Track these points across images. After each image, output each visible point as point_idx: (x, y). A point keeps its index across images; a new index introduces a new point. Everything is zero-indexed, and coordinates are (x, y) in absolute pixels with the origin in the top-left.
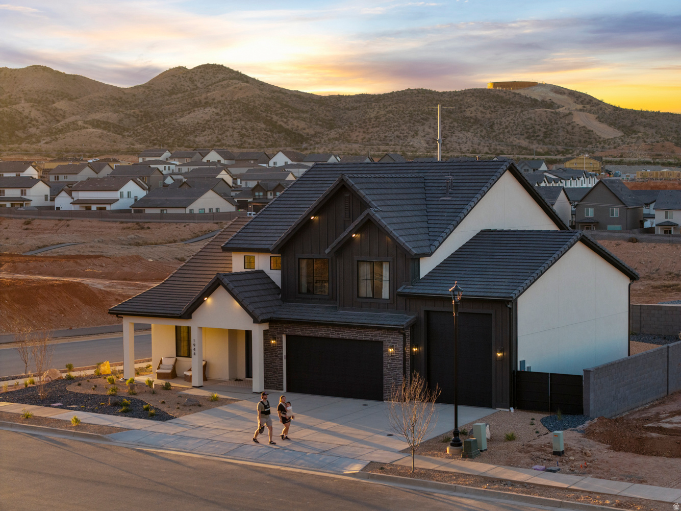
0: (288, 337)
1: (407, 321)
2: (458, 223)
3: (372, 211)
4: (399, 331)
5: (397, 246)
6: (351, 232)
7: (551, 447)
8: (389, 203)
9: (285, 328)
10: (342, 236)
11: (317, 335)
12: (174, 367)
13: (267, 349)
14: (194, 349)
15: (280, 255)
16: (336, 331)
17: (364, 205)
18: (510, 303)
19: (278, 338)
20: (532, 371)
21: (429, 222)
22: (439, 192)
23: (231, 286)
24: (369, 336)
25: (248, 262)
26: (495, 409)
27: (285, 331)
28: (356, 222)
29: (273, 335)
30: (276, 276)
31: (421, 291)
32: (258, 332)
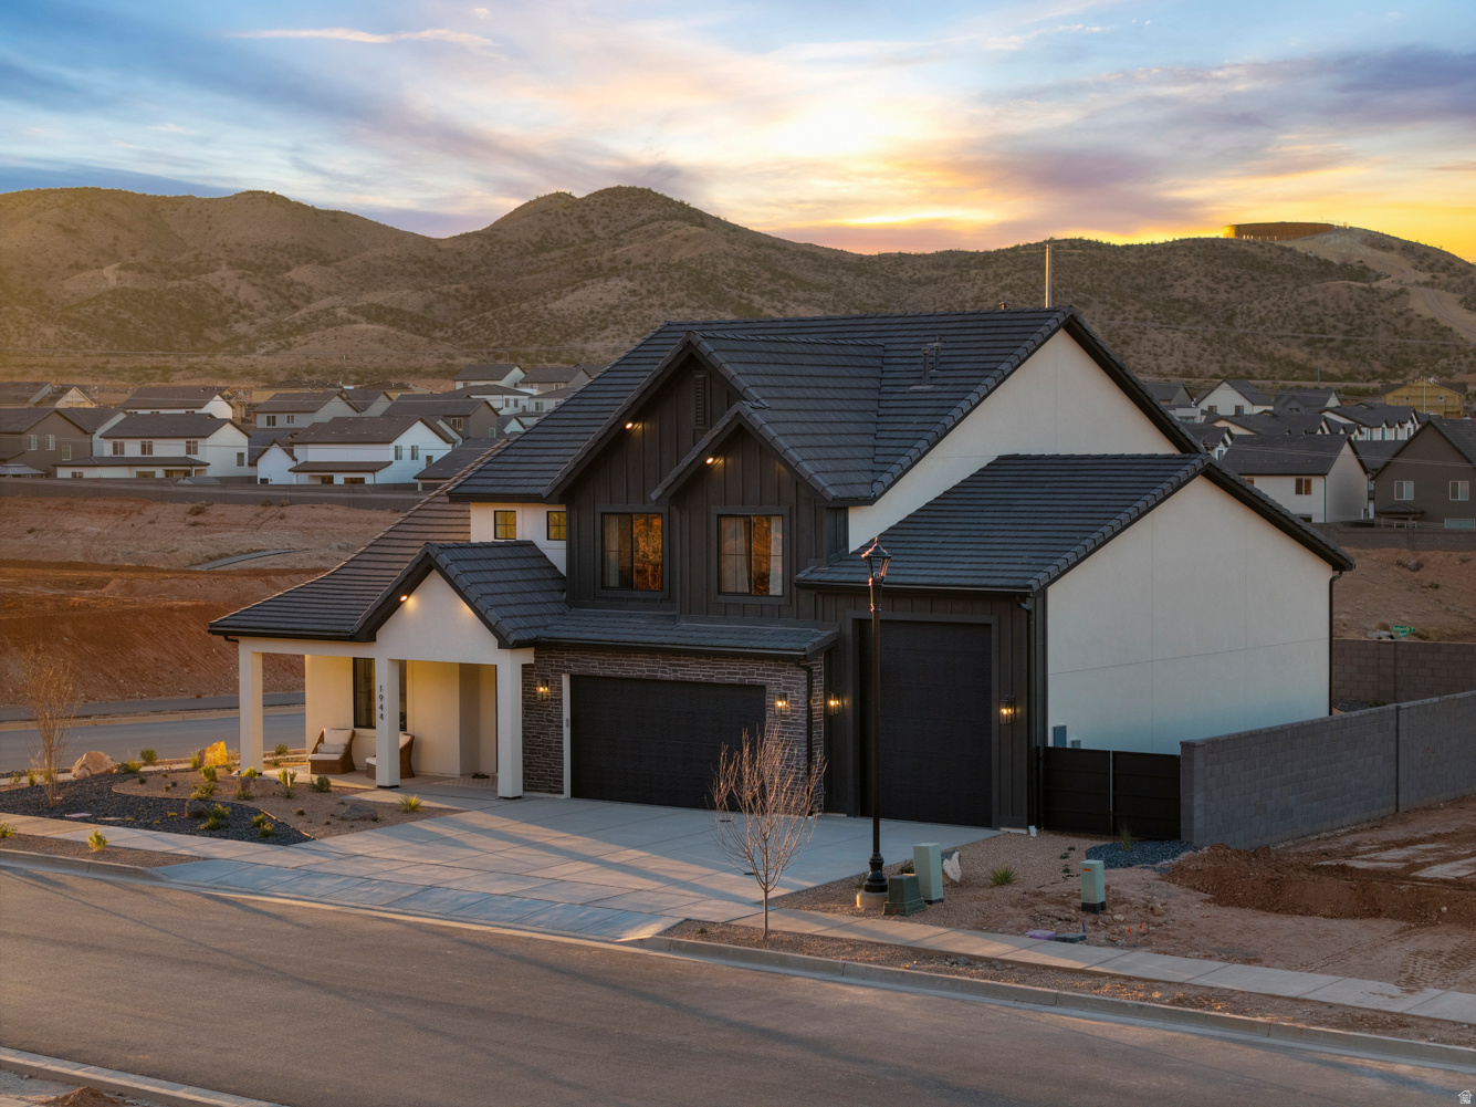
0: (574, 679)
1: (816, 640)
2: (939, 439)
3: (745, 407)
4: (799, 662)
5: (799, 481)
6: (704, 454)
7: (1079, 897)
8: (789, 392)
9: (568, 660)
10: (685, 462)
11: (631, 674)
12: (349, 748)
13: (530, 704)
14: (381, 707)
15: (562, 508)
16: (671, 665)
17: (733, 394)
18: (1028, 600)
19: (553, 682)
20: (1082, 747)
21: (879, 435)
22: (909, 374)
23: (453, 570)
24: (737, 674)
25: (503, 522)
26: (998, 829)
27: (567, 667)
28: (714, 432)
29: (542, 676)
30: (556, 553)
31: (844, 578)
32: (509, 668)
